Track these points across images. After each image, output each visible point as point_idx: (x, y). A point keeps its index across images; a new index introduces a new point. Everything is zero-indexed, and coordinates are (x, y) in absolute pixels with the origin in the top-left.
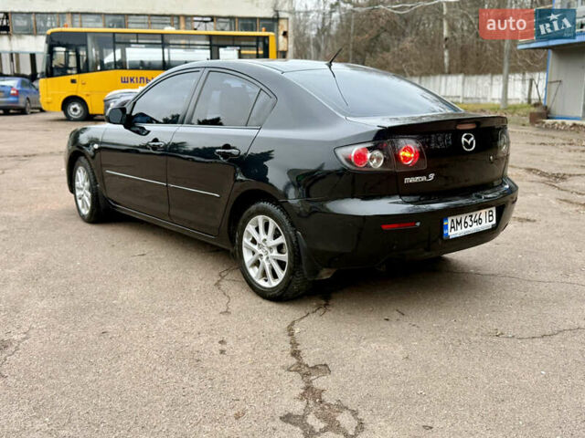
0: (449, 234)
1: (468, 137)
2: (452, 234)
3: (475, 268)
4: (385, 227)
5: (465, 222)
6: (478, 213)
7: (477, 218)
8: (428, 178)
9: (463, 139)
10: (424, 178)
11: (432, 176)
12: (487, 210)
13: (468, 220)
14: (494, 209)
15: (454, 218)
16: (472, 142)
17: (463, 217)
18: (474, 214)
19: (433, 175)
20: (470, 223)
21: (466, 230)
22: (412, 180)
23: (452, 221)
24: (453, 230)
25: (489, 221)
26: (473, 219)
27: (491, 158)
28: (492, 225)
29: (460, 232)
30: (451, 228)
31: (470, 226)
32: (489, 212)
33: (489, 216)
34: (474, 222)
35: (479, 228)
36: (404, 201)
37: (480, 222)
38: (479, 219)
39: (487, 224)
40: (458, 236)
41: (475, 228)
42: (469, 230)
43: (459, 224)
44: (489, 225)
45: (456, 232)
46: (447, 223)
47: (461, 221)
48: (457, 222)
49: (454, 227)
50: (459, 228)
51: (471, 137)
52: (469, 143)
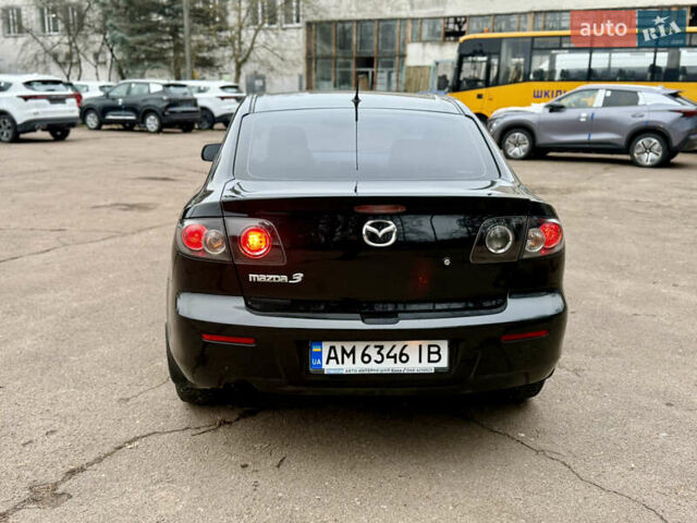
0: (324, 366)
1: (379, 226)
2: (331, 368)
4: (207, 339)
5: (364, 355)
6: (399, 345)
7: (397, 351)
8: (290, 278)
9: (367, 227)
10: (284, 278)
11: (298, 277)
12: (425, 344)
13: (372, 352)
14: (444, 346)
15: (338, 345)
16: (387, 236)
17: (360, 347)
18: (387, 346)
19: (302, 275)
20: (379, 359)
21: (366, 366)
22: (262, 278)
23: (333, 348)
24: (333, 362)
25: (429, 361)
26: (385, 352)
27: (447, 262)
28: (436, 369)
29: (350, 367)
30: (329, 358)
31: (376, 361)
32: (429, 346)
33: (430, 353)
34: (388, 357)
35: (400, 367)
36: (249, 307)
37: (404, 358)
38: (402, 354)
39: (421, 365)
40: (344, 372)
41: (389, 366)
42: (374, 368)
43: (348, 356)
44: (427, 367)
45: (340, 366)
46: (319, 350)
47: (353, 351)
48: (344, 351)
49: (336, 358)
50: (349, 361)
51: (388, 225)
52: (380, 234)
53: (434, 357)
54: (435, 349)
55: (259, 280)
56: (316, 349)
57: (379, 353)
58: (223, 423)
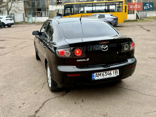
0: (95, 78)
2: (96, 78)
3: (127, 86)
4: (68, 76)
5: (103, 75)
6: (110, 72)
7: (109, 73)
8: (86, 60)
9: (102, 47)
10: (85, 60)
11: (88, 59)
12: (114, 71)
13: (104, 74)
14: (118, 70)
15: (98, 73)
16: (106, 49)
17: (102, 73)
18: (107, 72)
19: (89, 59)
20: (106, 75)
21: (103, 77)
22: (80, 60)
23: (97, 74)
24: (97, 77)
25: (116, 74)
26: (107, 73)
27: (117, 53)
28: (117, 76)
29: (100, 78)
30: (96, 76)
31: (105, 76)
32: (115, 71)
33: (115, 72)
34: (108, 74)
35: (110, 76)
36: (77, 67)
37: (111, 74)
38: (110, 73)
39: (114, 75)
40: (99, 79)
41: (108, 76)
42: (105, 77)
43: (100, 75)
44: (115, 75)
45: (98, 78)
46: (94, 75)
47: (101, 74)
48: (99, 74)
49: (97, 76)
50: (100, 76)
51: (106, 46)
52: (105, 48)
53: (116, 73)
54: (116, 72)
55: (79, 61)
56: (93, 75)
57: (106, 74)
58: (63, 95)
